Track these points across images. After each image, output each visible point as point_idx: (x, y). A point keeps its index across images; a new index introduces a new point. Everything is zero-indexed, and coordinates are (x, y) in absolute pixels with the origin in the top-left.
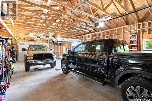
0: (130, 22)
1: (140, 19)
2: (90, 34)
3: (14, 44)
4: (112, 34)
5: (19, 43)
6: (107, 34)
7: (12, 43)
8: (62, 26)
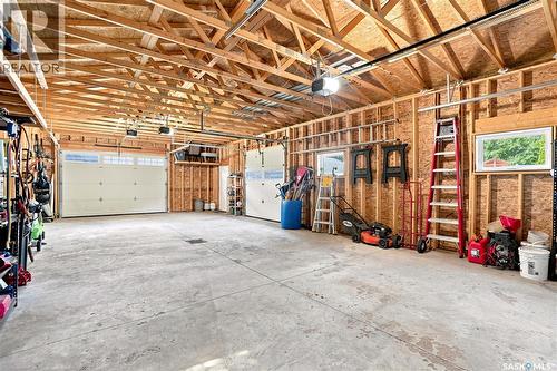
0: (435, 79)
1: (466, 70)
2: (311, 122)
3: (47, 157)
4: (382, 118)
5: (65, 152)
6: (368, 122)
7: (37, 153)
8: (212, 92)
